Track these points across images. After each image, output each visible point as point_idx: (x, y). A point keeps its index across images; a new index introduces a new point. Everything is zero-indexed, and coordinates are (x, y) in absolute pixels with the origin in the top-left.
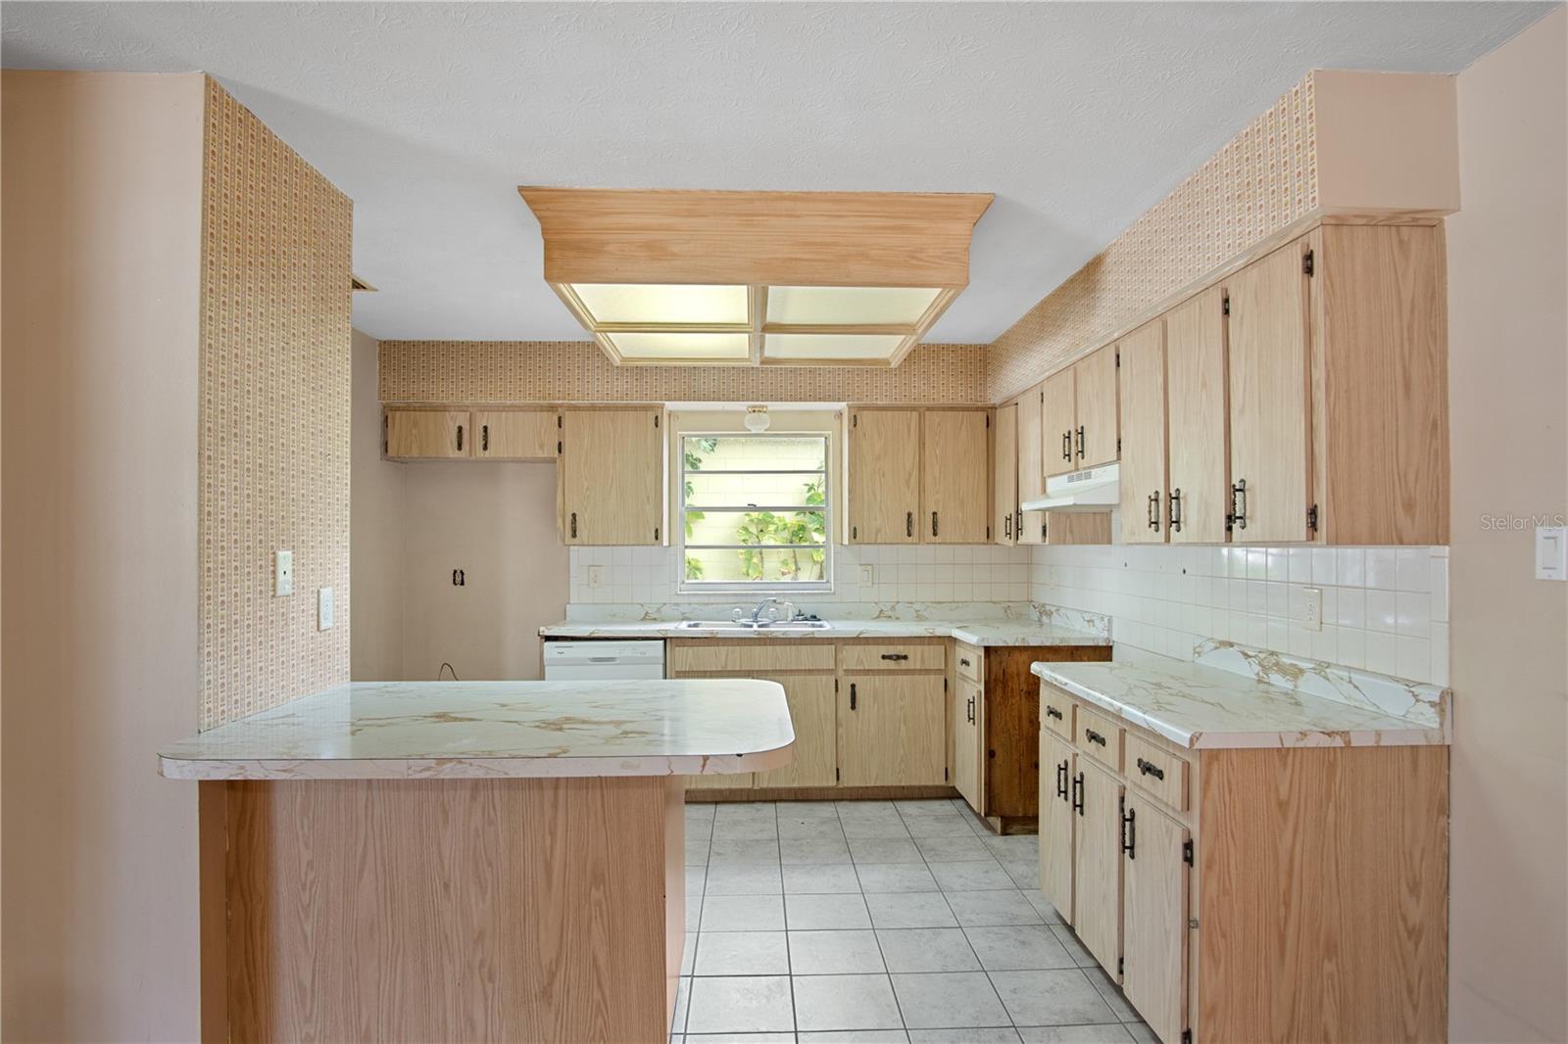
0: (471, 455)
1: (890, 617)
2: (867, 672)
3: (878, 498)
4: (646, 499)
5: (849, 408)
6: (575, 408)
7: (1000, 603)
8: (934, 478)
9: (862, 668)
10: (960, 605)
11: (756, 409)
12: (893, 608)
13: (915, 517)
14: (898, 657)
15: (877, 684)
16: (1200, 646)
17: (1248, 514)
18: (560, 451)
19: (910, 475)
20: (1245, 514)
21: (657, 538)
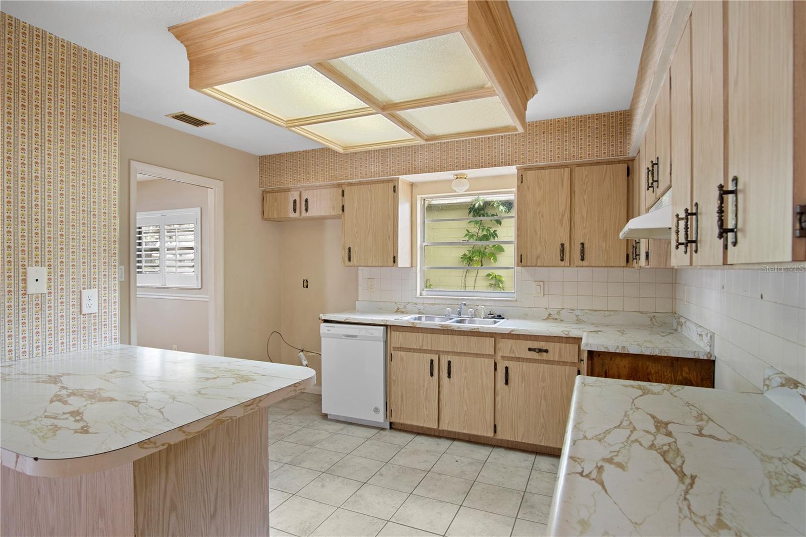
0: (301, 215)
1: (556, 319)
2: (518, 359)
3: (539, 233)
4: (388, 238)
5: (518, 170)
6: (350, 184)
7: (646, 313)
8: (583, 217)
9: (513, 356)
10: (612, 313)
11: (458, 176)
12: (559, 313)
13: (567, 247)
14: (540, 351)
15: (524, 368)
16: (768, 379)
17: (739, 226)
18: (343, 210)
19: (563, 216)
20: (736, 224)
21: (394, 262)
